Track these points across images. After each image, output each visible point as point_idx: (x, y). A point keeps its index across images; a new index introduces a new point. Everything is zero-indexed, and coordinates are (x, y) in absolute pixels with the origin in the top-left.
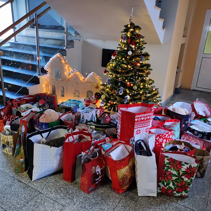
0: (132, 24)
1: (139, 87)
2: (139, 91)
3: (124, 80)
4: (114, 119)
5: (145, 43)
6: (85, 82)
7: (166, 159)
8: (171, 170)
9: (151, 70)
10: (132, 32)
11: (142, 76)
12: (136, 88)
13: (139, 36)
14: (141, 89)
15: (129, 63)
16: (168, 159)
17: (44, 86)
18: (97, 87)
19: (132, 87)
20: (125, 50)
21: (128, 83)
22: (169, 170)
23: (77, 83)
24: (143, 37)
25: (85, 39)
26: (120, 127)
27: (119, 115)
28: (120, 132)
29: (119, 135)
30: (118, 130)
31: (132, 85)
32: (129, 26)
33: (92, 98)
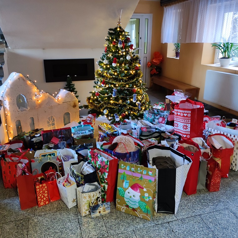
4: (150, 127)
6: (60, 103)
13: (129, 40)
18: (74, 106)
21: (136, 89)
23: (51, 108)
25: (11, 50)
26: (189, 125)
27: (185, 115)
28: (189, 131)
29: (188, 134)
30: (185, 130)
31: (139, 90)
32: (118, 29)
33: (89, 118)
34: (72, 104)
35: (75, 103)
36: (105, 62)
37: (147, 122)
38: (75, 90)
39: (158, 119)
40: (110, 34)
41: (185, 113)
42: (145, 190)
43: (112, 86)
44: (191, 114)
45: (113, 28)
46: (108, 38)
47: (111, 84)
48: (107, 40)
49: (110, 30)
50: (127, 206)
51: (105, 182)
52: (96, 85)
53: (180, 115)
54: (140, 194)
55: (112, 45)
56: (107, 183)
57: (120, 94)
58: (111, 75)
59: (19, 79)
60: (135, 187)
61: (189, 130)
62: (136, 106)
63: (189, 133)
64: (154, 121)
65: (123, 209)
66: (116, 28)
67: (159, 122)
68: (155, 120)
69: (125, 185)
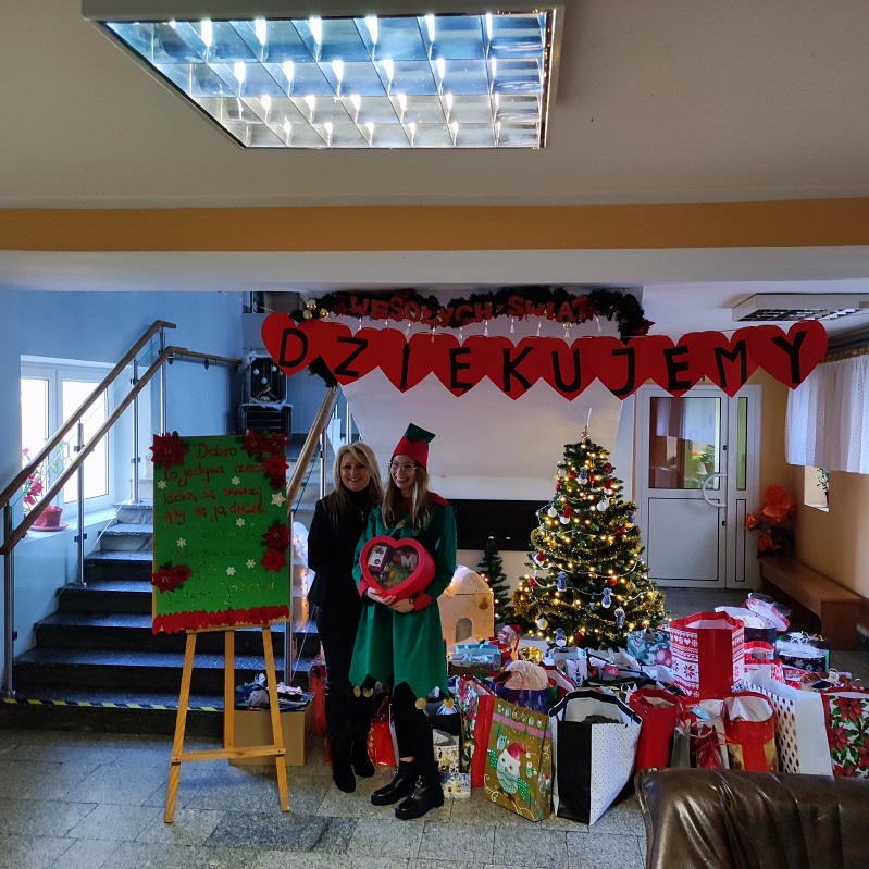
3: (605, 572)
7: (831, 701)
8: (844, 722)
12: (634, 586)
13: (609, 467)
16: (835, 703)
18: (483, 605)
19: (625, 585)
22: (840, 724)
24: (614, 469)
26: (696, 667)
27: (688, 642)
28: (698, 681)
29: (695, 689)
30: (688, 678)
31: (623, 581)
32: (583, 447)
33: (505, 633)
34: (479, 601)
35: (485, 599)
36: (552, 512)
37: (632, 659)
38: (502, 572)
39: (655, 653)
40: (568, 454)
41: (686, 637)
42: (528, 755)
43: (560, 566)
44: (698, 640)
45: (574, 442)
46: (564, 463)
47: (558, 561)
48: (561, 466)
49: (568, 446)
50: (501, 790)
51: (470, 739)
52: (531, 562)
53: (678, 642)
54: (519, 763)
55: (567, 479)
56: (474, 742)
57: (577, 586)
58: (559, 540)
60: (514, 750)
61: (696, 678)
62: (614, 619)
63: (698, 686)
64: (647, 657)
65: (494, 794)
66: (581, 444)
67: (657, 662)
68: (649, 655)
69: (500, 744)
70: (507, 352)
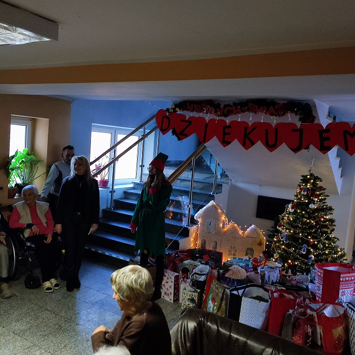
0: (311, 175)
1: (324, 246)
2: (324, 250)
3: (307, 237)
4: (302, 282)
5: (328, 196)
6: (245, 236)
9: (335, 225)
10: (313, 184)
11: (326, 233)
12: (322, 246)
13: (321, 188)
14: (327, 248)
15: (312, 217)
17: (192, 239)
18: (260, 244)
19: (317, 245)
20: (305, 202)
21: (312, 240)
23: (235, 238)
24: (324, 189)
25: (234, 183)
26: (321, 287)
27: (319, 274)
29: (320, 297)
30: (318, 292)
31: (316, 243)
32: (308, 177)
35: (261, 241)
42: (216, 304)
44: (324, 274)
47: (287, 229)
54: (213, 306)
58: (289, 219)
59: (212, 206)
60: (213, 300)
61: (321, 292)
62: (307, 259)
69: (210, 297)
70: (246, 128)
